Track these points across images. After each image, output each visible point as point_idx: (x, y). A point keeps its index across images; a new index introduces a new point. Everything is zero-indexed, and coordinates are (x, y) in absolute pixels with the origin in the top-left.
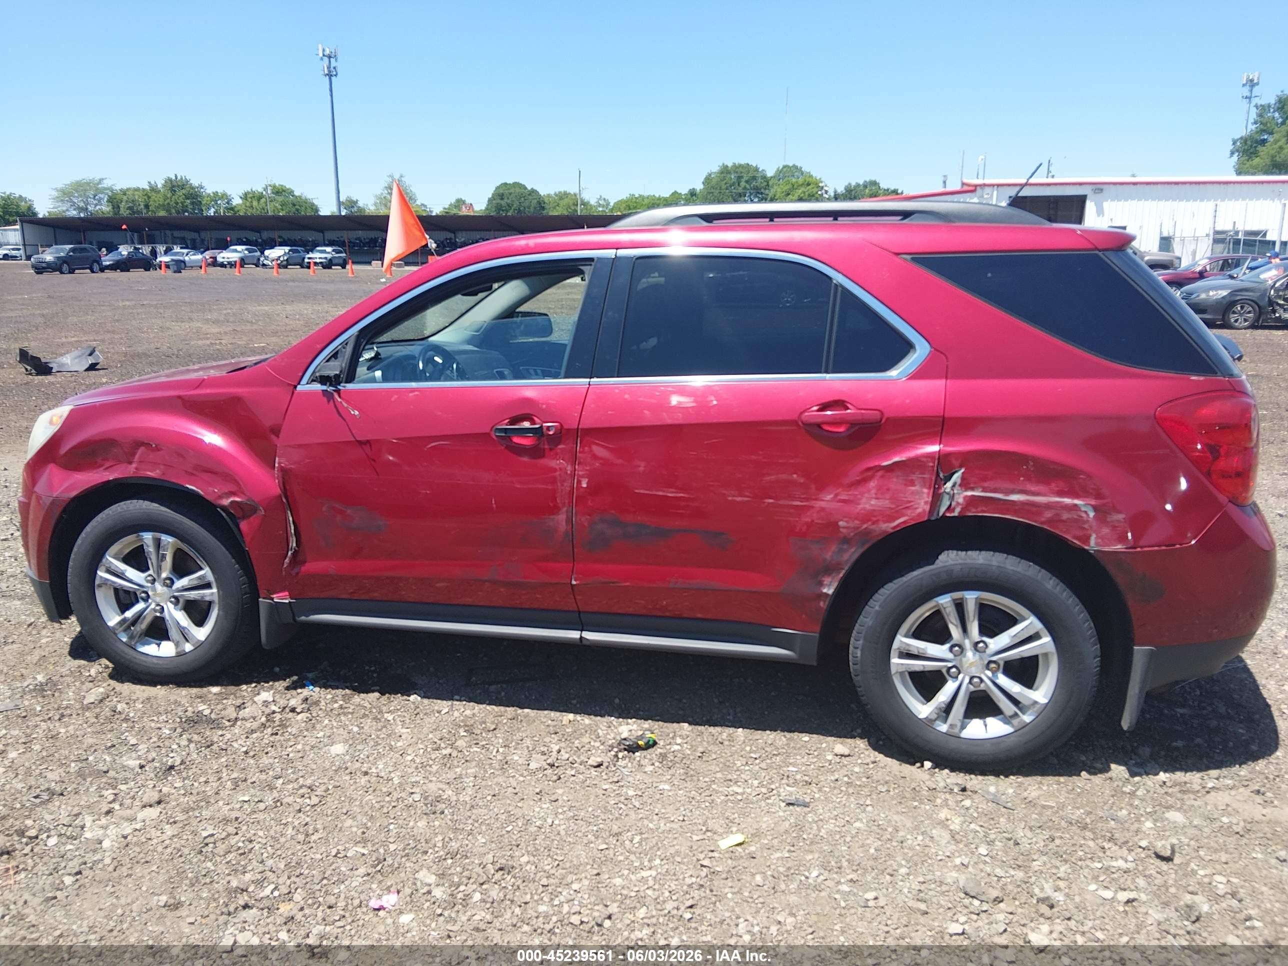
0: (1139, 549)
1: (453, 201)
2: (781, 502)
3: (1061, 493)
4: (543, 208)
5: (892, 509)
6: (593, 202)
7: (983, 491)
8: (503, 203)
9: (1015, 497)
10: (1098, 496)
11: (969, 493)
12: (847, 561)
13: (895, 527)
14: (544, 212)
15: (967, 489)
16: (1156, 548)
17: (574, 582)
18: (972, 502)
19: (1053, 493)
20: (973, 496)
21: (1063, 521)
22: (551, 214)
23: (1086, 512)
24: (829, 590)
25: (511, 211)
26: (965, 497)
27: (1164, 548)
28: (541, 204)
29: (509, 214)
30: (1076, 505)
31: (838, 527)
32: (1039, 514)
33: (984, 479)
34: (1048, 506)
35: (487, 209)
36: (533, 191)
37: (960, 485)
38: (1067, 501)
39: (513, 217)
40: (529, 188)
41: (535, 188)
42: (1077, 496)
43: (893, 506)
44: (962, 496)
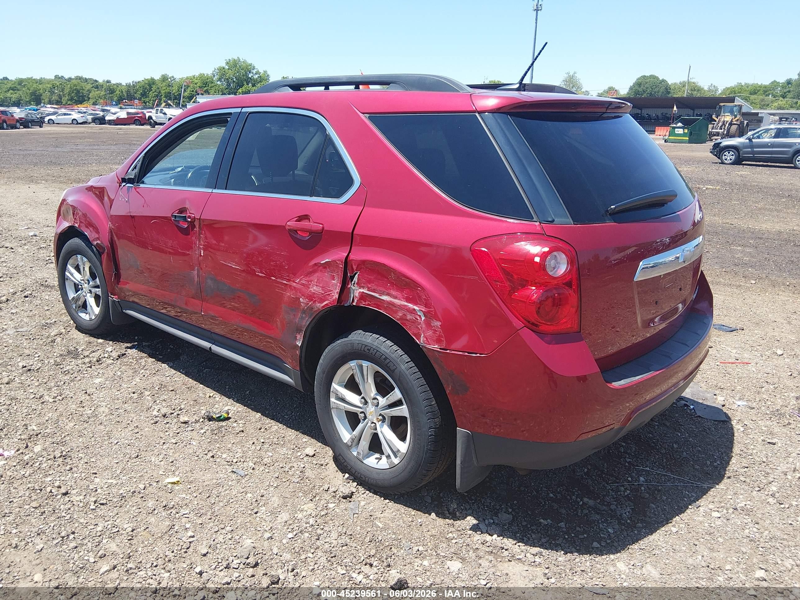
0: (448, 351)
1: (606, 88)
2: (278, 280)
3: (408, 300)
4: (669, 93)
5: (323, 294)
6: (706, 88)
7: (368, 290)
8: (640, 90)
9: (385, 298)
10: (426, 306)
11: (362, 290)
12: (305, 325)
13: (323, 307)
14: (670, 95)
15: (360, 287)
16: (461, 353)
17: (202, 313)
18: (363, 297)
19: (404, 298)
20: (363, 292)
21: (407, 320)
22: (675, 96)
23: (420, 316)
24: (299, 344)
25: (645, 94)
26: (360, 292)
27: (466, 354)
28: (667, 89)
29: (643, 96)
30: (414, 310)
31: (300, 302)
32: (396, 312)
33: (370, 282)
34: (402, 307)
35: (628, 94)
36: (663, 81)
37: (357, 284)
38: (410, 305)
39: (645, 98)
40: (661, 79)
41: (665, 79)
42: (416, 304)
43: (323, 292)
44: (358, 291)
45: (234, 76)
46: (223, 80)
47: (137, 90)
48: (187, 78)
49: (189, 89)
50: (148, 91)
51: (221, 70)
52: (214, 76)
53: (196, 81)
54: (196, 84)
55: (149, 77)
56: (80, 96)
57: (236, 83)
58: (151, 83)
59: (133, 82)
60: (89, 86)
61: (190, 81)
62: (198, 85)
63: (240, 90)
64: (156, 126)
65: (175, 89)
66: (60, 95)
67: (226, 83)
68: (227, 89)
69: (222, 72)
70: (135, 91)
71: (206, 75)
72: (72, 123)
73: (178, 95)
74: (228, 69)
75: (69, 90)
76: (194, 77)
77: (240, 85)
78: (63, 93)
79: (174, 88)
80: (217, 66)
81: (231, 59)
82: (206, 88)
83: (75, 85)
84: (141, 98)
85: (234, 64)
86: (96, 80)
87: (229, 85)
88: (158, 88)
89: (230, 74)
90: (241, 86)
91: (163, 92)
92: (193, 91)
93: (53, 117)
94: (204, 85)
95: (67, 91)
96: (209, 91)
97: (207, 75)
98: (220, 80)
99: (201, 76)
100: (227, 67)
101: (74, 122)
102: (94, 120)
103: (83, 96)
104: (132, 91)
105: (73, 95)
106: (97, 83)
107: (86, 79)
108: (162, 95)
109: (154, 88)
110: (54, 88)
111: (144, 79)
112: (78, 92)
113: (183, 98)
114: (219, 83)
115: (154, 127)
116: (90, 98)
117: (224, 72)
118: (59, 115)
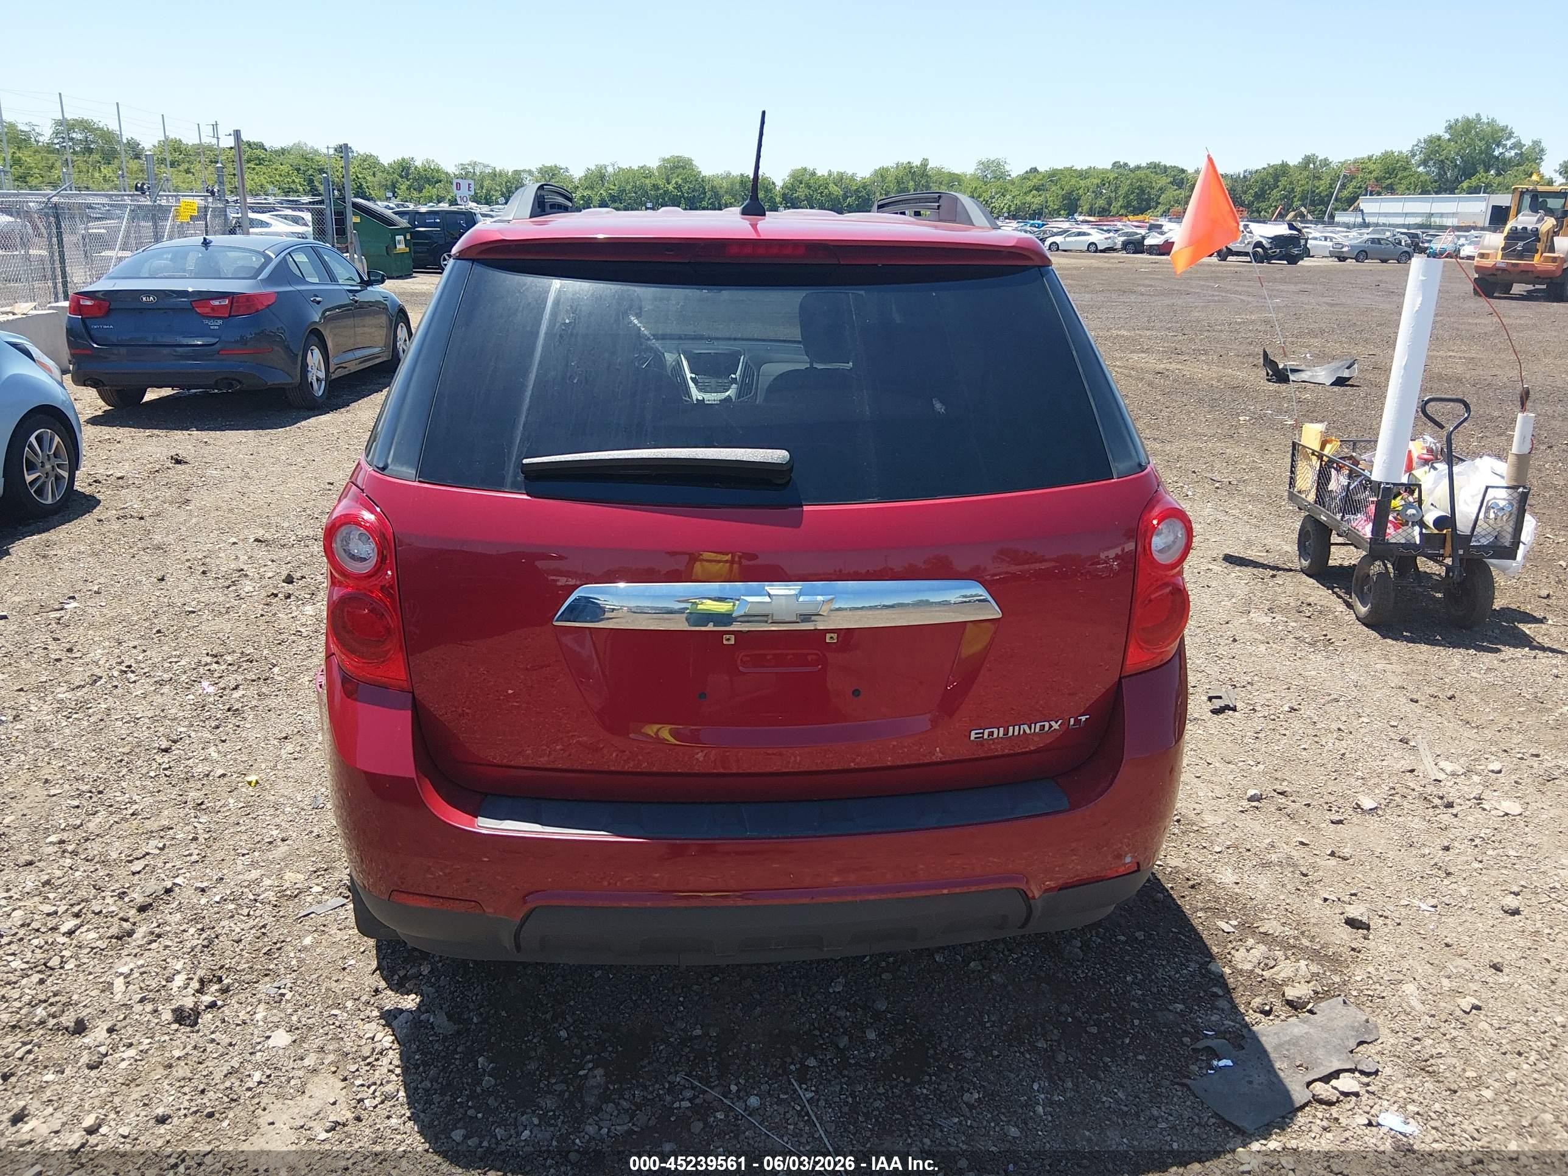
45: (1458, 154)
46: (1431, 163)
47: (1250, 187)
48: (1355, 162)
49: (1354, 183)
50: (1269, 188)
51: (1434, 143)
52: (1414, 155)
53: (1372, 167)
54: (1371, 173)
55: (1277, 161)
56: (1143, 200)
57: (1459, 171)
58: (1281, 171)
59: (1245, 171)
60: (1163, 181)
61: (1361, 166)
62: (1374, 174)
63: (1465, 185)
64: (1230, 258)
65: (1323, 185)
66: (1110, 197)
67: (1436, 170)
68: (1436, 181)
69: (1433, 148)
70: (1245, 188)
71: (1396, 154)
72: (1088, 250)
73: (1327, 195)
74: (1449, 140)
75: (1126, 188)
76: (1370, 158)
77: (1468, 171)
78: (1116, 193)
79: (1323, 182)
80: (1424, 135)
81: (1460, 119)
82: (1389, 181)
83: (1140, 180)
84: (1253, 202)
85: (1464, 130)
86: (1182, 170)
87: (1442, 174)
88: (1291, 183)
89: (1452, 150)
90: (1469, 176)
91: (1298, 189)
92: (1360, 188)
93: (1058, 239)
94: (1387, 175)
95: (1122, 192)
96: (1395, 187)
97: (1400, 153)
98: (1424, 163)
99: (1387, 155)
100: (1447, 136)
101: (1093, 248)
102: (1125, 246)
103: (1149, 200)
104: (1239, 189)
105: (1132, 197)
106: (1184, 175)
107: (1165, 167)
108: (1295, 196)
109: (1283, 181)
110: (1104, 185)
111: (1266, 166)
112: (1142, 191)
113: (1336, 200)
114: (1421, 169)
115: (1225, 260)
116: (1159, 203)
117: (1439, 146)
118: (1069, 236)
